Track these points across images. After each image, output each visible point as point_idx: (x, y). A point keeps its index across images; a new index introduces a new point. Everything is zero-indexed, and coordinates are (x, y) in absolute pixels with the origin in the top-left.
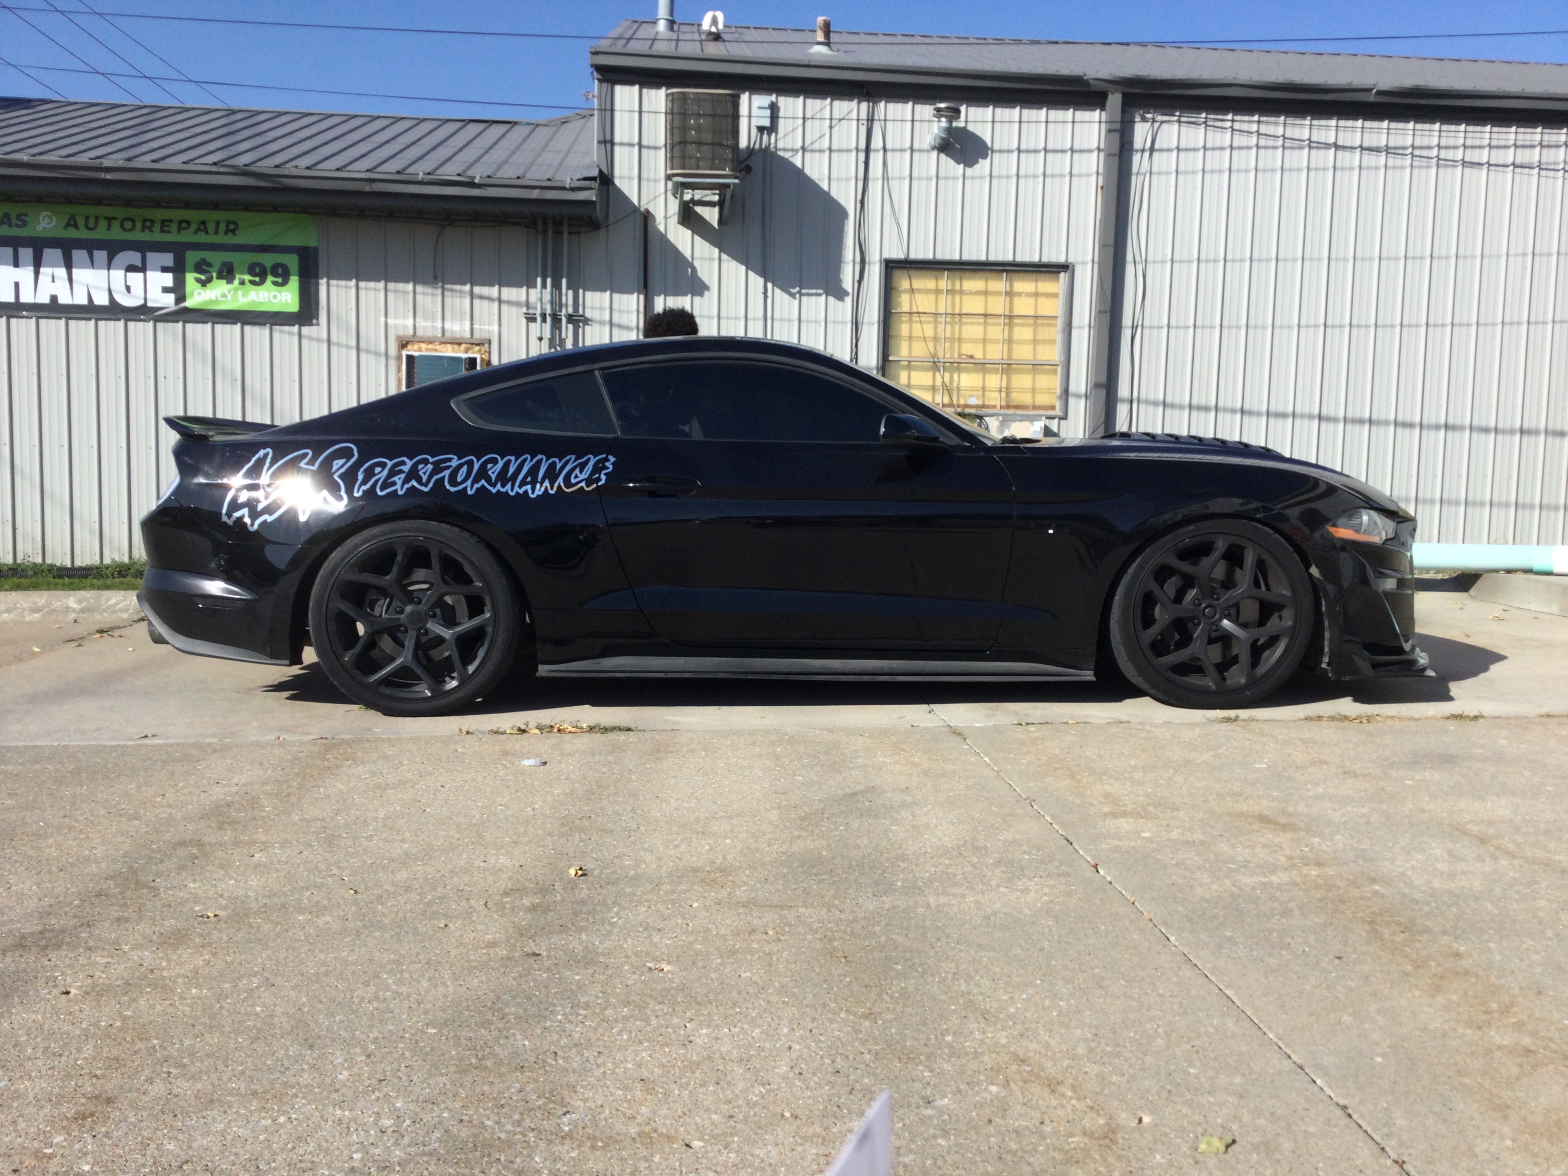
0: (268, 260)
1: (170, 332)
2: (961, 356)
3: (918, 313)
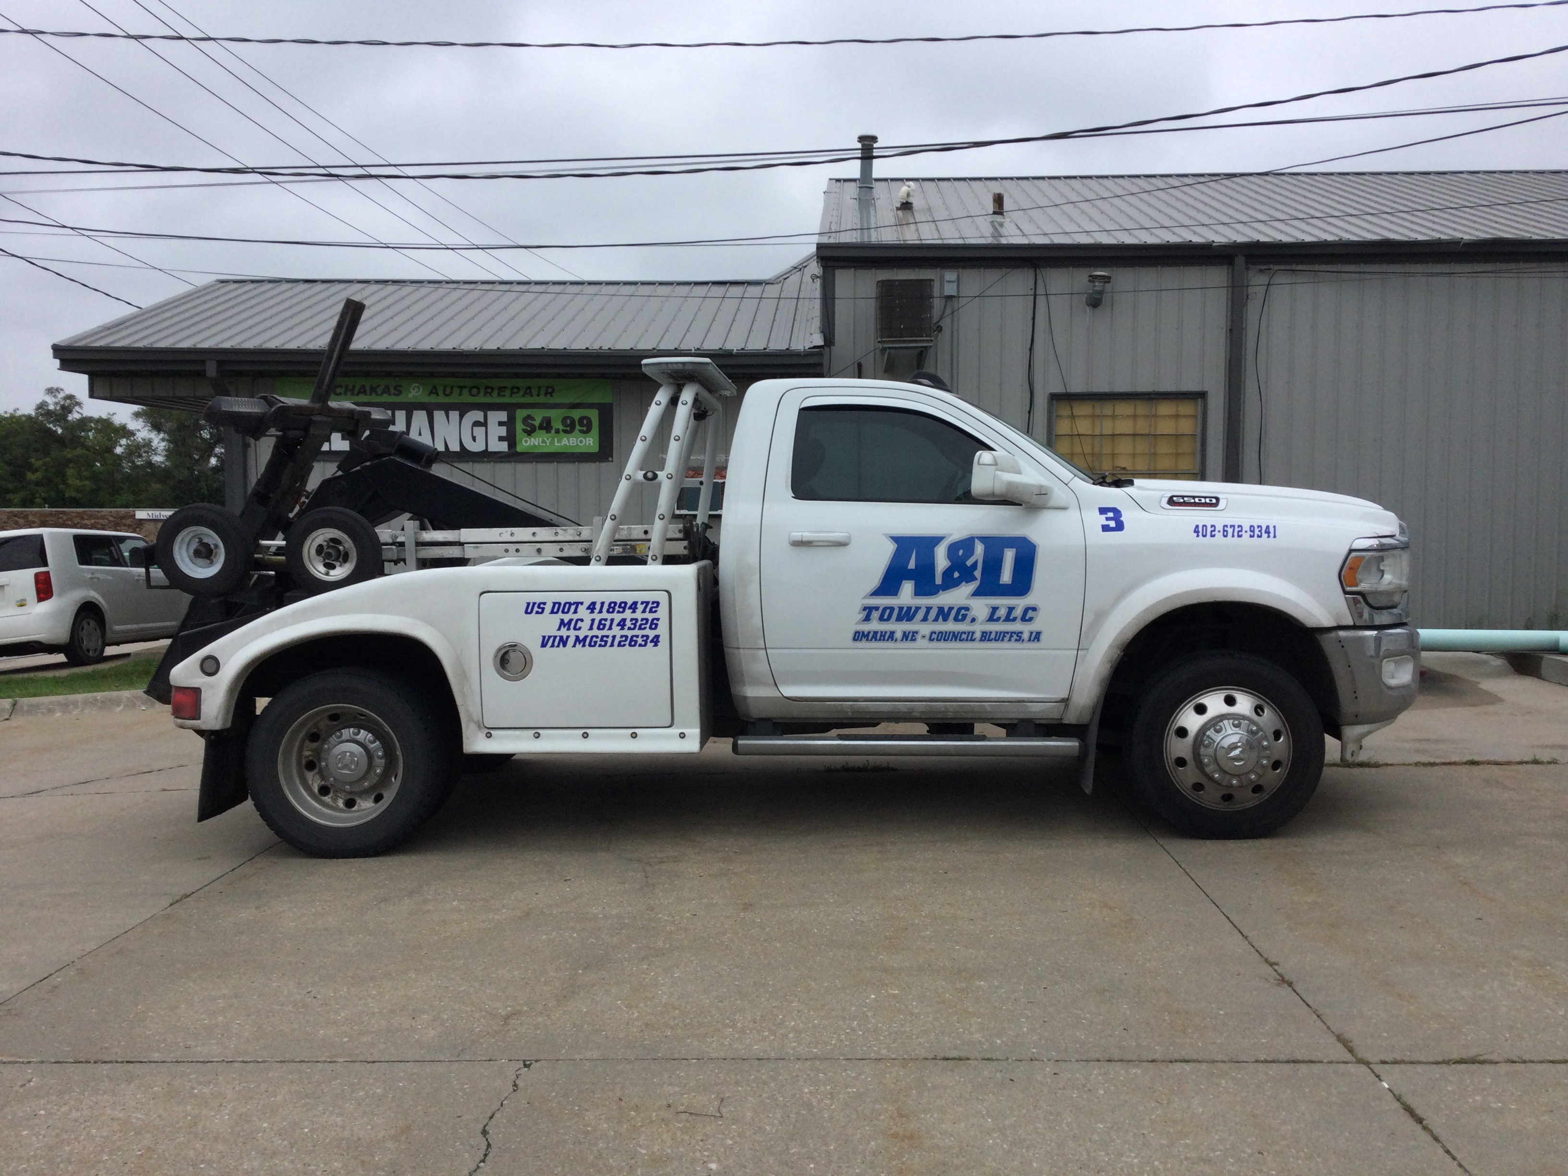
0: (576, 414)
1: (505, 467)
2: (1114, 468)
3: (1079, 435)
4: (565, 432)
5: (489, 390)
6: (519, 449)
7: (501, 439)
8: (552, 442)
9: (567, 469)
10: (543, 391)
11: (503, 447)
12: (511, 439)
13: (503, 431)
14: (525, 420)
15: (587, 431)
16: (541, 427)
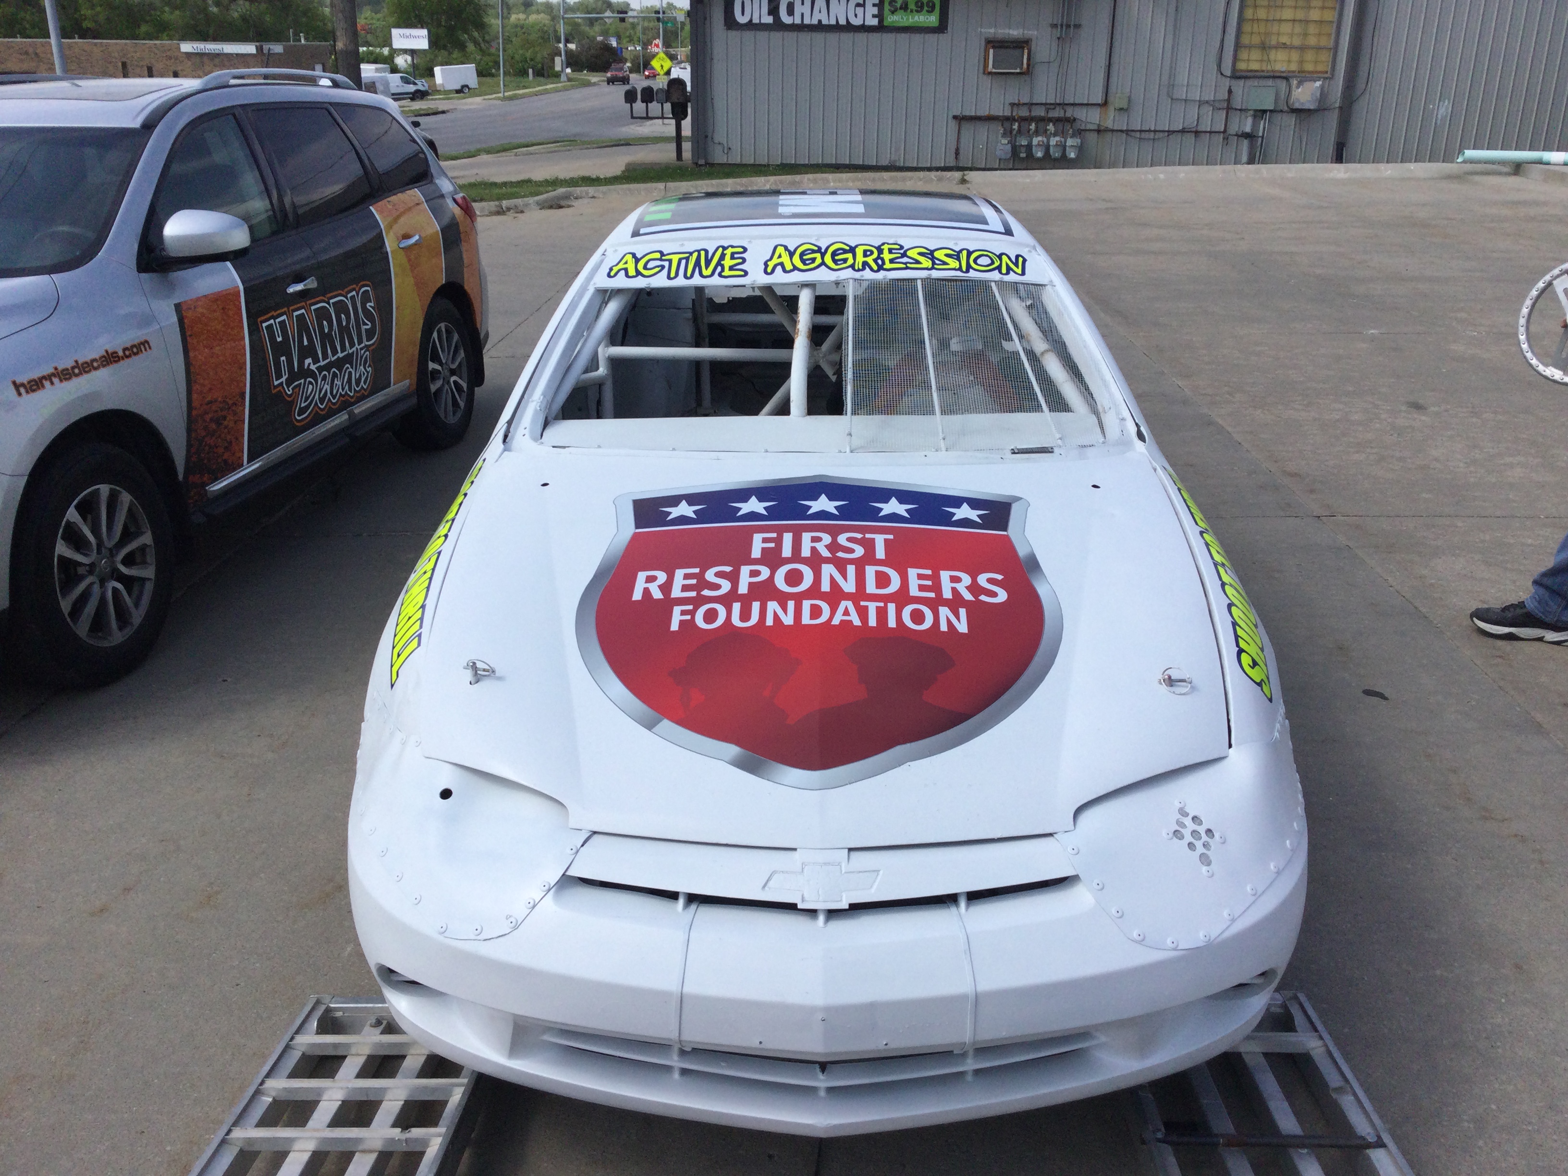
1: (875, 37)
2: (1278, 43)
3: (1258, 20)
4: (917, 11)
6: (885, 24)
7: (874, 16)
8: (908, 19)
9: (917, 38)
11: (875, 22)
12: (880, 16)
13: (875, 11)
14: (890, 4)
15: (931, 10)
16: (901, 8)
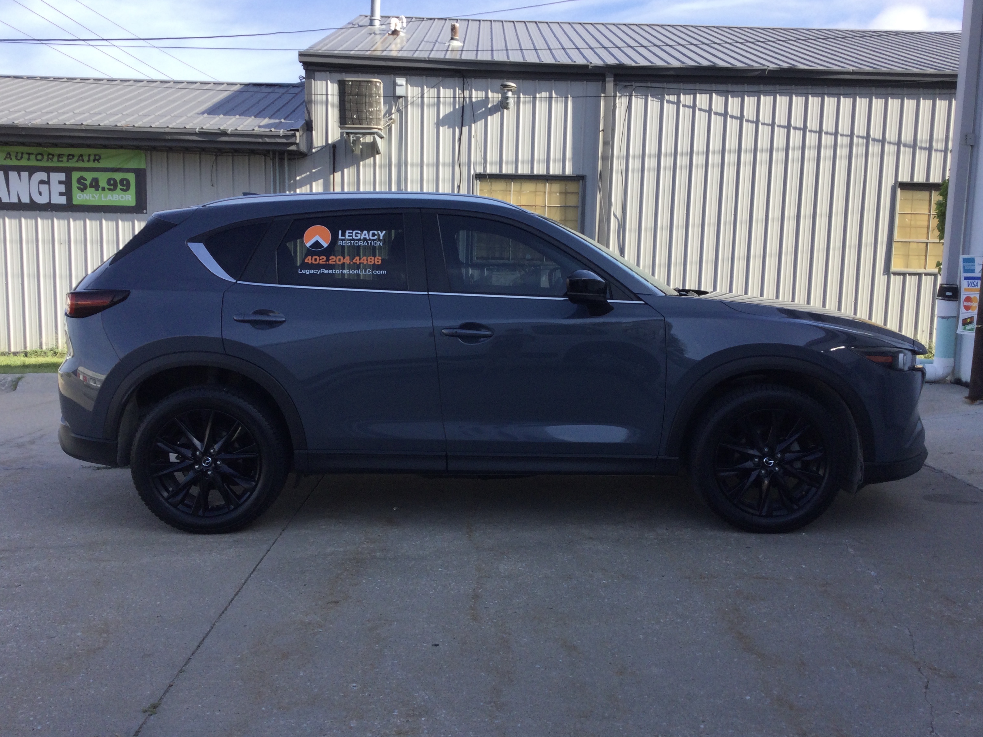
0: (118, 176)
4: (109, 189)
5: (51, 156)
6: (75, 202)
7: (61, 194)
8: (100, 198)
10: (92, 158)
11: (63, 200)
12: (68, 194)
13: (62, 188)
14: (79, 181)
15: (127, 189)
16: (91, 186)
